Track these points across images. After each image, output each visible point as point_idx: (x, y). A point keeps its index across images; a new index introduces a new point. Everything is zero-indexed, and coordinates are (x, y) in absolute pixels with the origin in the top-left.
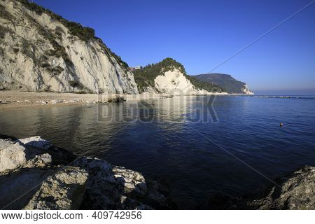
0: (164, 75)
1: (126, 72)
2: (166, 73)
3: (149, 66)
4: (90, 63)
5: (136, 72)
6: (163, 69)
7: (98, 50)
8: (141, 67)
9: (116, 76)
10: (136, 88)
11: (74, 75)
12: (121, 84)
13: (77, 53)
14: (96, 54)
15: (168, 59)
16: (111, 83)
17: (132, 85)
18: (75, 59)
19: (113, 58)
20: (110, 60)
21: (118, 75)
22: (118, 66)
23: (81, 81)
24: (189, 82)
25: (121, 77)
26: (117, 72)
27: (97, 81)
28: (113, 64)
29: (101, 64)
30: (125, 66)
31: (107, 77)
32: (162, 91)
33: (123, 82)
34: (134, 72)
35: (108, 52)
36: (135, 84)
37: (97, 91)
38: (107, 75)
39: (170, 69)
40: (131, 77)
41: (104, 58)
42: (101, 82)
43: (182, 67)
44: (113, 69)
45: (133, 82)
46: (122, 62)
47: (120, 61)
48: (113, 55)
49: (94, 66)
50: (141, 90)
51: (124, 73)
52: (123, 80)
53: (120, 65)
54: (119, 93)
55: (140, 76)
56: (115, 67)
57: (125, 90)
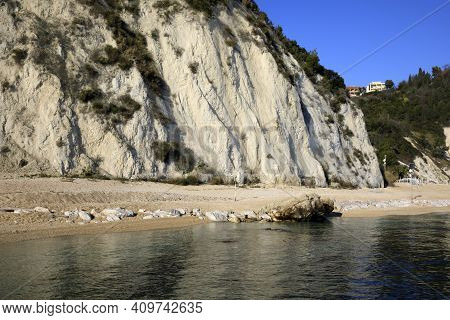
1: (335, 108)
3: (421, 79)
4: (218, 84)
5: (370, 104)
7: (245, 37)
8: (389, 84)
9: (301, 125)
10: (374, 165)
11: (168, 122)
12: (317, 151)
13: (179, 53)
14: (236, 49)
16: (285, 147)
17: (358, 154)
18: (173, 71)
19: (290, 61)
20: (281, 66)
21: (307, 118)
22: (308, 86)
23: (188, 142)
25: (318, 126)
26: (304, 109)
27: (237, 140)
28: (292, 79)
29: (251, 84)
33: (324, 144)
34: (361, 104)
35: (274, 41)
36: (368, 149)
37: (238, 175)
38: (269, 119)
40: (355, 122)
41: (262, 61)
42: (251, 143)
44: (293, 99)
45: (362, 142)
46: (321, 70)
47: (313, 68)
48: (293, 48)
49: (231, 89)
50: (395, 164)
51: (330, 111)
52: (324, 135)
53: (313, 81)
54: (312, 185)
55: (383, 117)
56: (299, 88)
57: (333, 170)
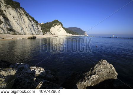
0: (54, 27)
2: (55, 26)
3: (48, 23)
4: (18, 20)
5: (42, 25)
6: (54, 24)
7: (23, 14)
8: (44, 23)
9: (32, 27)
10: (42, 32)
11: (9, 25)
12: (35, 31)
13: (10, 14)
14: (21, 15)
15: (56, 20)
16: (30, 30)
17: (40, 31)
18: (10, 17)
19: (30, 18)
20: (29, 19)
21: (33, 26)
23: (14, 28)
24: (65, 30)
25: (34, 27)
26: (32, 25)
27: (22, 29)
28: (30, 21)
29: (24, 21)
30: (36, 22)
31: (28, 27)
32: (54, 34)
34: (41, 25)
35: (27, 15)
36: (41, 31)
37: (23, 33)
39: (57, 25)
40: (40, 27)
41: (26, 18)
42: (24, 29)
43: (62, 24)
45: (40, 29)
46: (35, 20)
47: (34, 20)
48: (30, 16)
49: (21, 21)
50: (44, 32)
51: (36, 26)
52: (35, 29)
53: (34, 21)
54: (34, 35)
55: (43, 27)
56: (31, 22)
57: (37, 33)
